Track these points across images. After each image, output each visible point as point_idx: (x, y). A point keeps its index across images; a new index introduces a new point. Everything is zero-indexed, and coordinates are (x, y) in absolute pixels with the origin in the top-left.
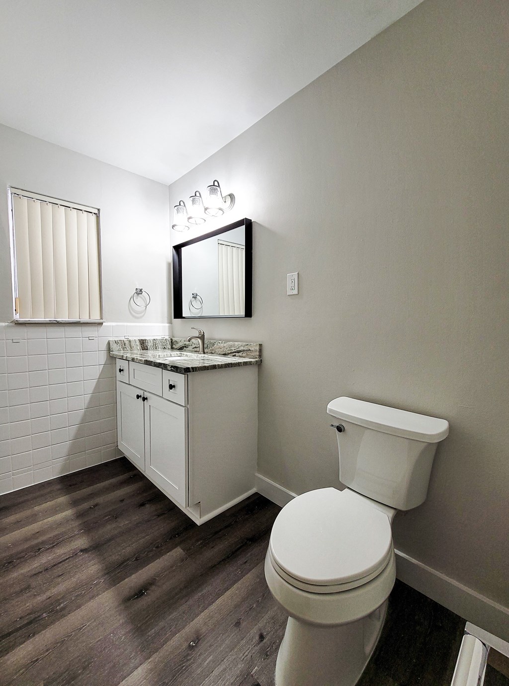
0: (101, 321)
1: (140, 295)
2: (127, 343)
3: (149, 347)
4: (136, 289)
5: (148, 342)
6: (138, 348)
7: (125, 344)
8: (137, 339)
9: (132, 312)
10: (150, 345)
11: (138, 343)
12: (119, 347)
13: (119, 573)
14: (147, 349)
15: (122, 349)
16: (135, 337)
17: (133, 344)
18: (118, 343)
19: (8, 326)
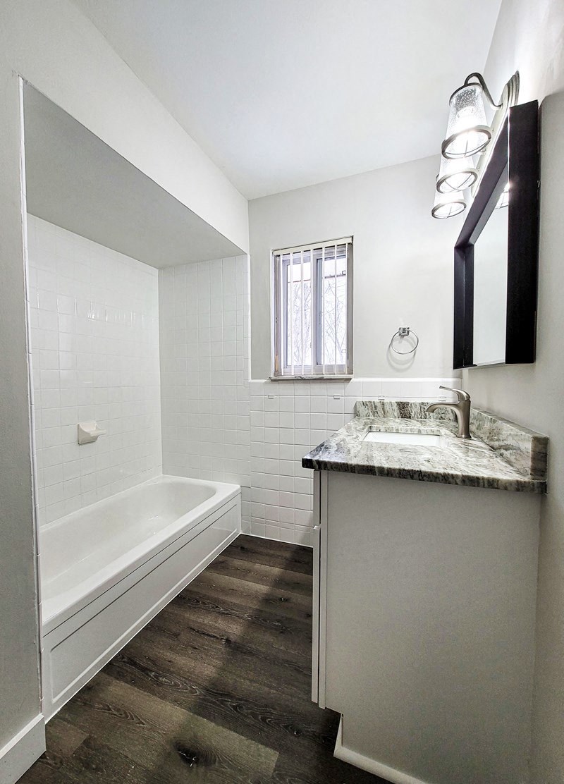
0: (350, 376)
1: (406, 337)
2: (379, 405)
3: (413, 414)
4: (400, 329)
5: (411, 407)
6: (396, 414)
7: (375, 407)
8: (394, 400)
9: (393, 363)
10: (414, 411)
11: (395, 407)
12: (367, 411)
13: (212, 702)
14: (410, 417)
15: (371, 414)
16: (392, 399)
17: (387, 408)
18: (367, 405)
19: (266, 383)
